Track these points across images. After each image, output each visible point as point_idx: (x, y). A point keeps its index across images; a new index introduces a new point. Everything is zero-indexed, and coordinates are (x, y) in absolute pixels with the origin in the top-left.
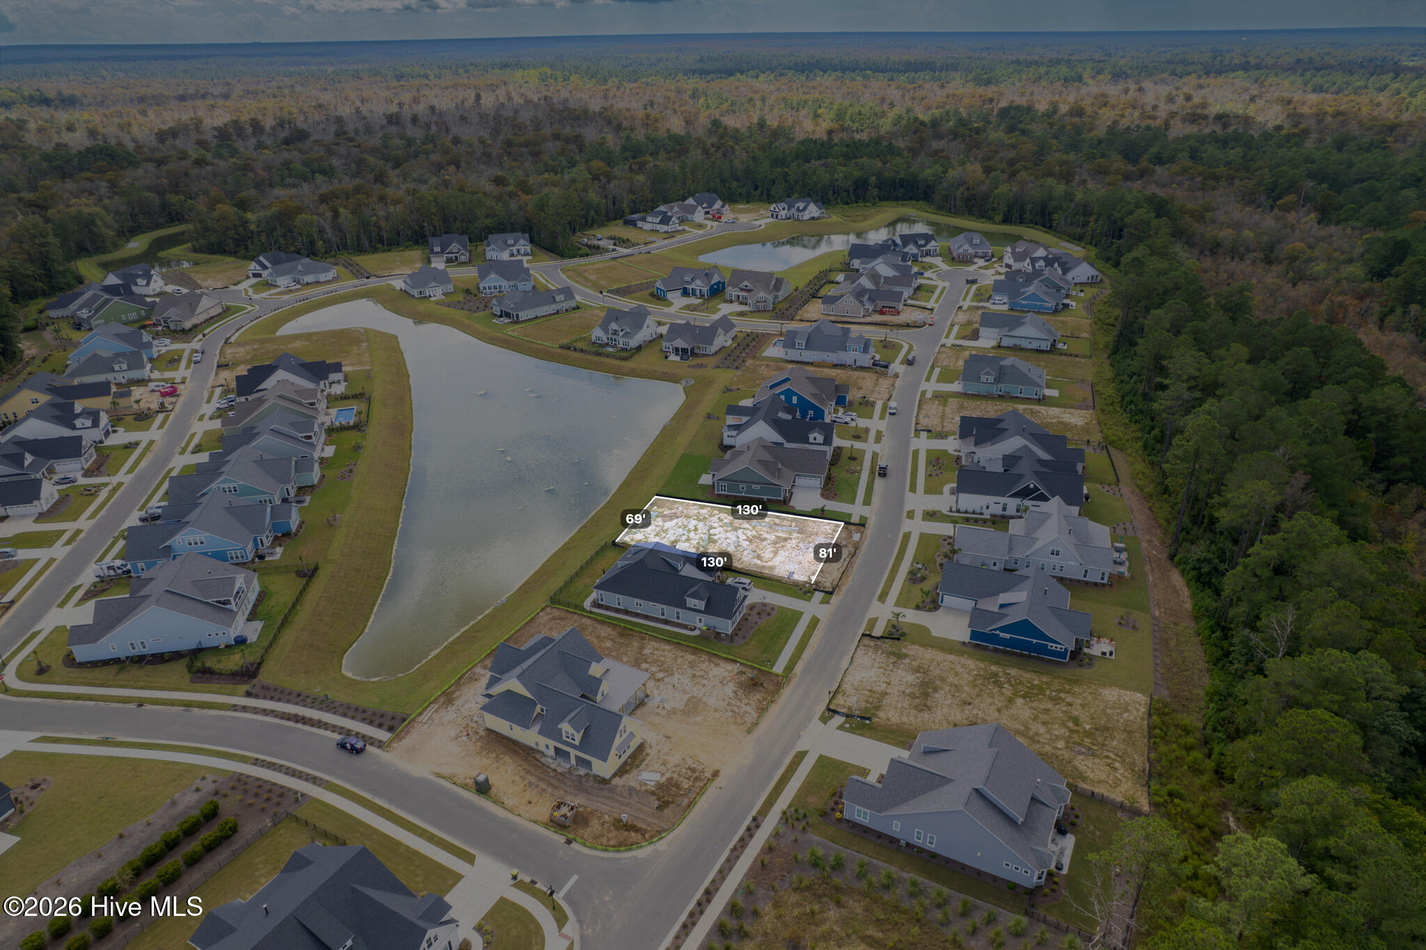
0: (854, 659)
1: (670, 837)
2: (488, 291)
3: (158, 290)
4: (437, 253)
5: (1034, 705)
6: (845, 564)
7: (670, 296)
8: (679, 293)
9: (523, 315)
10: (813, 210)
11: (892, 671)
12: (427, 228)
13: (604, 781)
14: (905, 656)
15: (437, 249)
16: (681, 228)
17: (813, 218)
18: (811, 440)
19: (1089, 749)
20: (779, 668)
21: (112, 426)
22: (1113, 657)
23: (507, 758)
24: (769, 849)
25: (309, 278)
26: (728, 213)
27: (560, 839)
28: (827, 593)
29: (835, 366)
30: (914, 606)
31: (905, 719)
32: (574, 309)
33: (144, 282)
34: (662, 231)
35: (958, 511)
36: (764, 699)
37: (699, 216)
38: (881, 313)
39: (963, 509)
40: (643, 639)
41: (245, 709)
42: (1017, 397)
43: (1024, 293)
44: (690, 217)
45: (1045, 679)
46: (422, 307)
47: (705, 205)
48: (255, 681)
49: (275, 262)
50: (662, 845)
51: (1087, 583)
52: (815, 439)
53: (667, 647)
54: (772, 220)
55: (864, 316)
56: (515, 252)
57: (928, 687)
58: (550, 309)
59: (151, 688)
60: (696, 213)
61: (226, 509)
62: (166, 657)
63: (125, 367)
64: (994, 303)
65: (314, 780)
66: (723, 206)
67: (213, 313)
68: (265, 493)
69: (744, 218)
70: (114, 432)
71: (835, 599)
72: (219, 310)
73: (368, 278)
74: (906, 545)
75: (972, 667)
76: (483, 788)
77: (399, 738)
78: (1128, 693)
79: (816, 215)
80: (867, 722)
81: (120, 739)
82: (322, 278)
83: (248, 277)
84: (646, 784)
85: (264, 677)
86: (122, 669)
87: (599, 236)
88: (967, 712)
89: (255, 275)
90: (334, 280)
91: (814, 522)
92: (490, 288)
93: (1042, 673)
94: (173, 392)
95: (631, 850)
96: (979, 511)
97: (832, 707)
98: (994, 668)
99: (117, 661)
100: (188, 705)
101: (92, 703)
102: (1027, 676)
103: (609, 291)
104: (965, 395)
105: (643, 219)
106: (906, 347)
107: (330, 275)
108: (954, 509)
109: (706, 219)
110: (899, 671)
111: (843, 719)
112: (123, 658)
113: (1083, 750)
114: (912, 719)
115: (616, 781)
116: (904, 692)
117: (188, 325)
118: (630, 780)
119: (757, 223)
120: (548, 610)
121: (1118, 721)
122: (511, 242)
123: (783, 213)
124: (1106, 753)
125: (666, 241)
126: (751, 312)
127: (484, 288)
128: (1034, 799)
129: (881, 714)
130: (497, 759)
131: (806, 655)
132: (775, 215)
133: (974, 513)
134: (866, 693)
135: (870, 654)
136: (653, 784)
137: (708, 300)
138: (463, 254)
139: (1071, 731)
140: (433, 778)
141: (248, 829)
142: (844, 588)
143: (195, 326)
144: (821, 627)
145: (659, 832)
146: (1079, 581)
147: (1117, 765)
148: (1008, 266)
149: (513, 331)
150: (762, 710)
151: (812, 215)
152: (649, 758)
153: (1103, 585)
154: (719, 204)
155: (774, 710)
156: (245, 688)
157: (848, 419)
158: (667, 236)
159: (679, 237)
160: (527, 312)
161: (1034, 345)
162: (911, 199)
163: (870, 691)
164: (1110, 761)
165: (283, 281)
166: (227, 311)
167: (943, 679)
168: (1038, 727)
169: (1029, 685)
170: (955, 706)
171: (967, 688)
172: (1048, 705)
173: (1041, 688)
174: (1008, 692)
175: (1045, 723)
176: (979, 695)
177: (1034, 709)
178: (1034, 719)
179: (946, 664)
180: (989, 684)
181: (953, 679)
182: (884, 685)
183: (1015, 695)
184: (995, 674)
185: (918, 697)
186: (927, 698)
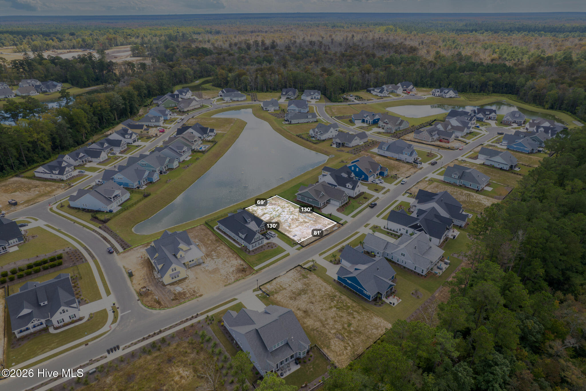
0: (287, 273)
1: (168, 310)
2: (290, 111)
3: (188, 97)
4: (284, 95)
5: (338, 313)
7: (356, 122)
8: (360, 121)
9: (293, 121)
10: (451, 94)
11: (296, 281)
12: (288, 85)
13: (164, 285)
14: (307, 278)
15: (284, 93)
16: (388, 95)
17: (451, 97)
18: (347, 186)
19: (344, 337)
20: (256, 268)
21: (137, 139)
22: (394, 306)
23: (145, 269)
24: (192, 326)
25: (235, 99)
26: (415, 91)
27: (137, 298)
28: (302, 246)
29: (397, 160)
30: (330, 261)
31: (282, 300)
32: (315, 122)
33: (185, 94)
34: (379, 95)
35: (387, 229)
36: (242, 276)
37: (400, 91)
38: (441, 141)
39: (389, 228)
40: (221, 244)
41: (96, 232)
42: (468, 188)
43: (517, 142)
44: (395, 91)
45: (354, 304)
46: (264, 114)
47: (405, 87)
48: (104, 224)
49: (227, 92)
50: (162, 312)
51: (415, 272)
52: (349, 186)
53: (226, 249)
54: (432, 96)
55: (432, 141)
56: (313, 98)
57: (303, 292)
58: (306, 120)
59: (80, 219)
60: (398, 90)
61: (135, 170)
62: (90, 211)
63: (154, 121)
64: (501, 145)
65: (93, 257)
66: (413, 88)
67: (196, 107)
68: (152, 167)
69: (420, 94)
70: (138, 141)
71: (303, 249)
72: (199, 106)
73: (255, 101)
75: (329, 290)
76: (131, 275)
77: (124, 252)
78: (385, 322)
79: (453, 96)
80: (268, 296)
81: (63, 231)
82: (240, 99)
83: (218, 96)
84: (175, 291)
85: (107, 224)
86: (78, 211)
87: (351, 95)
88: (308, 306)
89: (221, 96)
90: (244, 100)
91: (324, 218)
92: (291, 110)
93: (355, 302)
94: (163, 131)
95: (152, 309)
96: (396, 231)
97: (261, 287)
98: (337, 293)
99: (79, 209)
100: (84, 226)
101: (65, 219)
102: (348, 300)
103: (335, 117)
104: (444, 182)
105: (373, 90)
106: (439, 156)
107: (243, 99)
108: (386, 227)
109: (403, 93)
110: (299, 282)
111: (262, 292)
112: (81, 208)
113: (341, 337)
114: (285, 301)
115: (168, 287)
116: (292, 290)
117: (185, 110)
118: (172, 288)
119: (424, 97)
120: (202, 226)
121: (368, 331)
122: (312, 93)
123: (437, 94)
124: (349, 342)
125: (378, 100)
126: (384, 133)
127: (289, 110)
128: (287, 344)
129: (276, 296)
130: (143, 268)
131: (272, 266)
132: (433, 94)
133: (394, 231)
134: (279, 286)
135: (294, 272)
136: (178, 291)
137: (370, 126)
138: (292, 96)
139: (343, 328)
140: (122, 267)
141: (65, 265)
142: (311, 246)
143: (188, 111)
144: (288, 258)
145: (166, 307)
146: (412, 271)
147: (349, 348)
148: (527, 129)
149: (285, 126)
150: (237, 280)
151: (450, 96)
152: (185, 283)
153: (422, 276)
154: (411, 87)
155: (242, 281)
156: (101, 225)
157: (378, 182)
158: (380, 98)
159: (385, 99)
160: (295, 120)
161: (500, 166)
162: (510, 93)
164: (347, 345)
165: (227, 99)
166: (202, 107)
167: (312, 291)
168: (331, 322)
169: (345, 305)
170: (306, 302)
171: (318, 297)
172: (344, 315)
173: (349, 307)
174: (333, 304)
175: (335, 321)
176: (320, 301)
177: (337, 314)
178: (332, 318)
179: (319, 285)
180: (329, 299)
181: (315, 292)
182: (288, 285)
183: (335, 306)
184: (335, 296)
185: (295, 294)
186: (298, 296)
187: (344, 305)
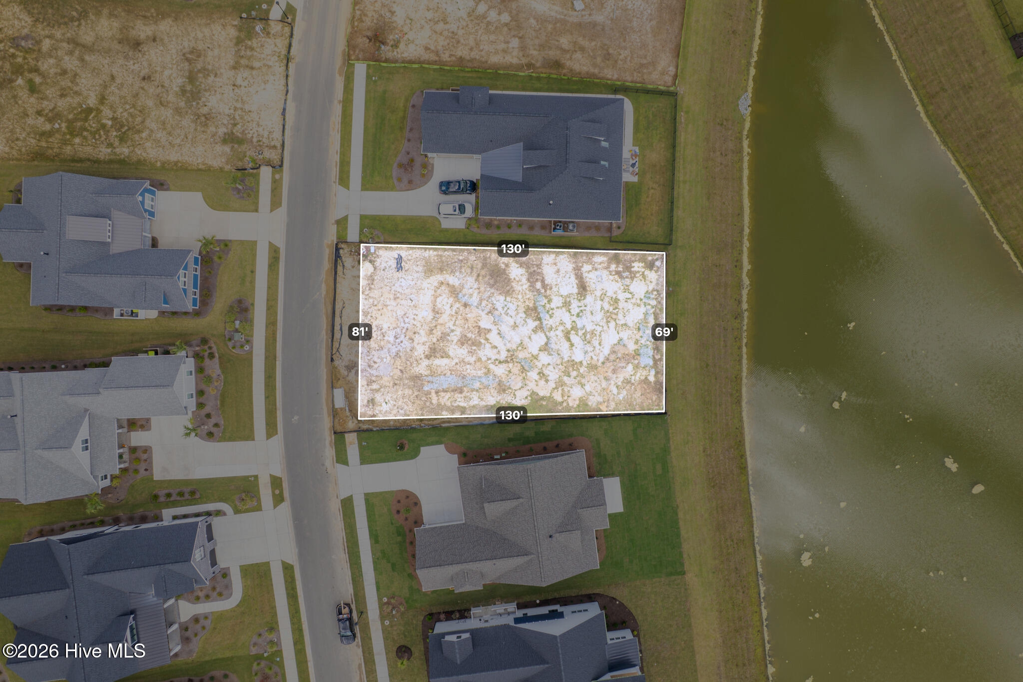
0: (280, 118)
5: (77, 100)
6: (337, 328)
11: (235, 109)
14: (224, 142)
19: (17, 48)
28: (344, 241)
57: (192, 92)
71: (332, 235)
74: (267, 398)
75: (148, 144)
80: (246, 14)
88: (145, 64)
98: (126, 151)
110: (227, 111)
111: (271, 14)
113: (23, 43)
114: (199, 34)
116: (216, 75)
129: (232, 31)
131: (338, 109)
134: (256, 64)
135: (266, 134)
139: (36, 69)
163: (252, 68)
167: (178, 111)
168: (71, 63)
169: (85, 133)
170: (158, 69)
171: (150, 103)
172: (62, 104)
173: (72, 132)
174: (107, 112)
175: (64, 72)
176: (136, 95)
177: (76, 93)
178: (76, 75)
179: (178, 141)
180: (127, 120)
181: (167, 113)
182: (239, 81)
183: (99, 111)
184: (122, 139)
185: (199, 71)
186: (191, 72)
187: (86, 129)
